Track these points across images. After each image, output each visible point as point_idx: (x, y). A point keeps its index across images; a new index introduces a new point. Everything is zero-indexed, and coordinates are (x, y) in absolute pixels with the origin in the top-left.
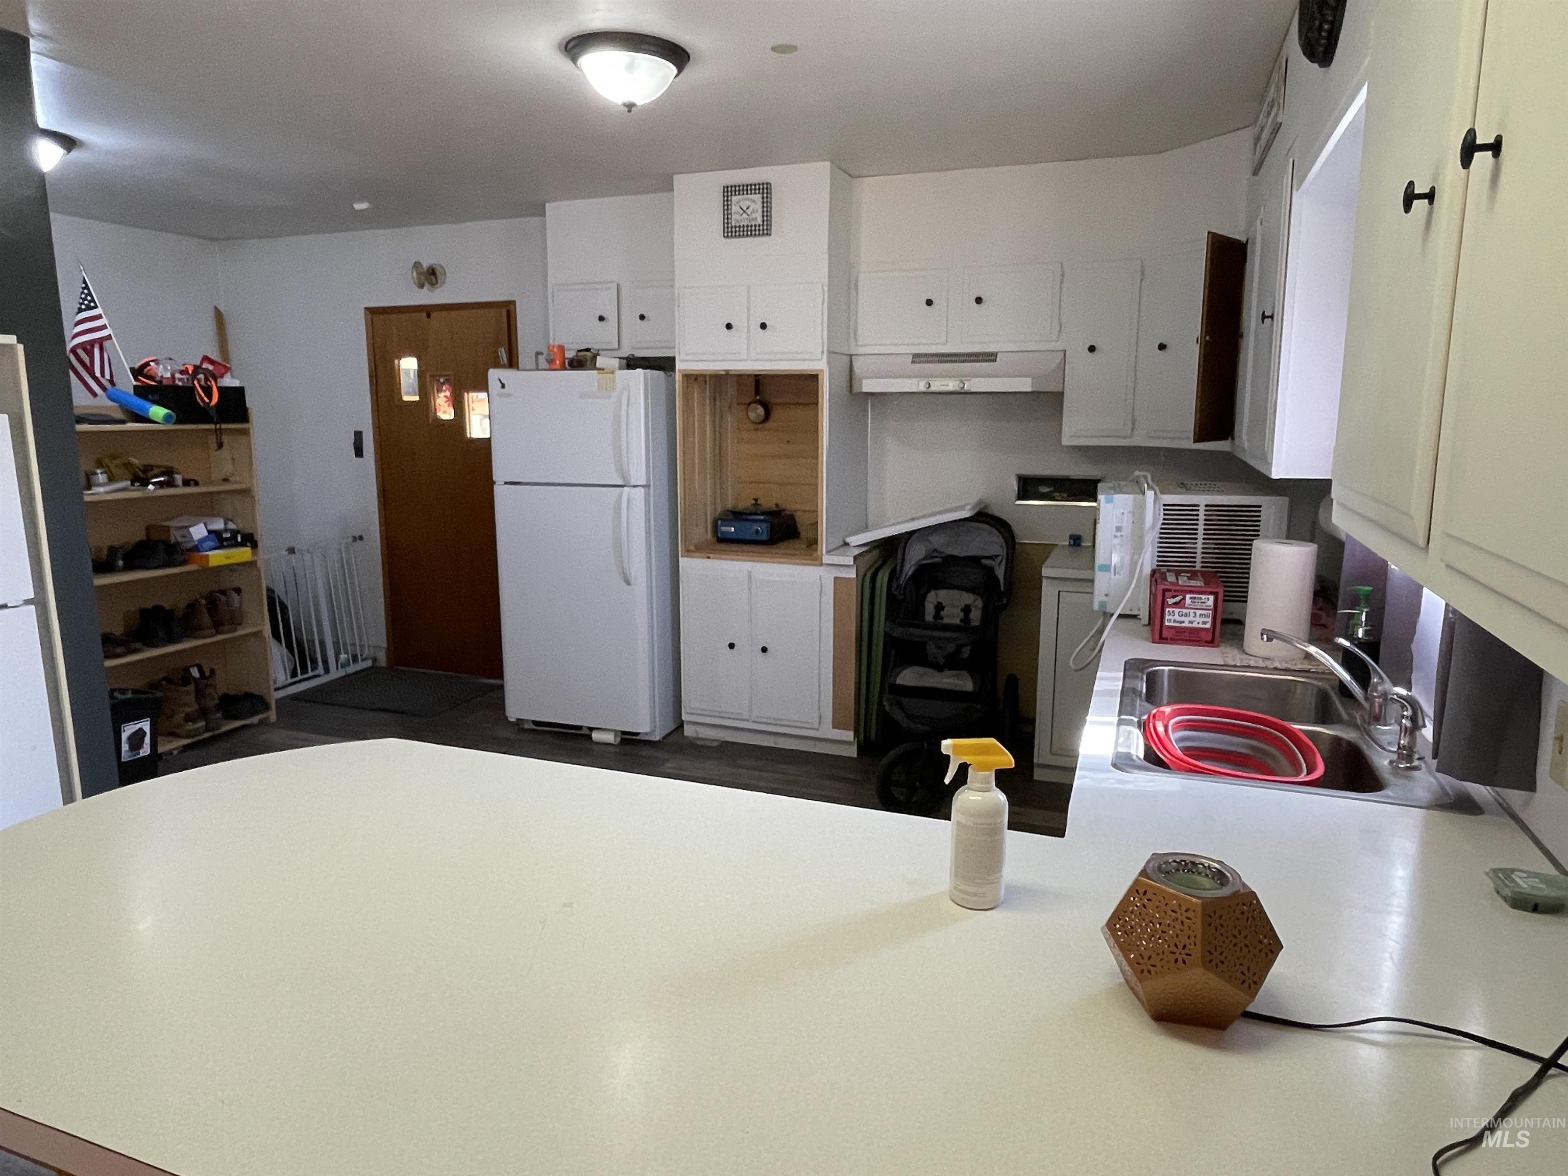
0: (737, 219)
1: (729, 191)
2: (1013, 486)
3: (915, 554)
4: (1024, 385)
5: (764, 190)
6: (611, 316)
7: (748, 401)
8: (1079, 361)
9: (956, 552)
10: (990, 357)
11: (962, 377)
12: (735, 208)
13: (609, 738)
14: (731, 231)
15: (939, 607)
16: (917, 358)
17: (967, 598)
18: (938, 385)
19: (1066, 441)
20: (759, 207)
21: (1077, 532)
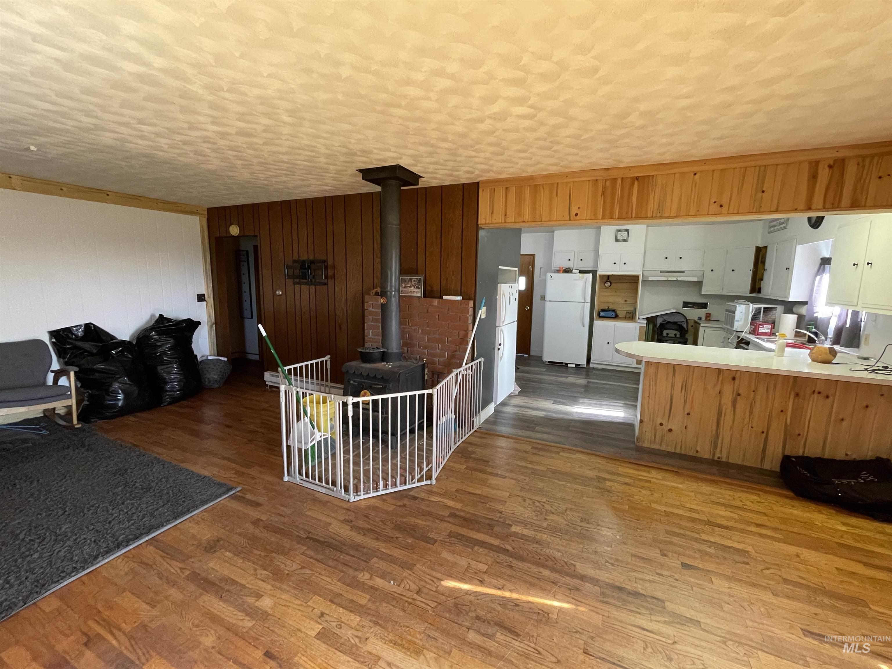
0: (619, 237)
1: (617, 231)
2: (682, 305)
3: (659, 321)
4: (695, 279)
5: (628, 231)
6: (572, 259)
7: (605, 281)
8: (708, 273)
9: (670, 321)
10: (683, 272)
11: (677, 277)
12: (619, 235)
13: (574, 366)
14: (617, 240)
15: (668, 334)
16: (661, 272)
17: (675, 332)
18: (670, 279)
19: (703, 293)
20: (626, 235)
21: (700, 316)
